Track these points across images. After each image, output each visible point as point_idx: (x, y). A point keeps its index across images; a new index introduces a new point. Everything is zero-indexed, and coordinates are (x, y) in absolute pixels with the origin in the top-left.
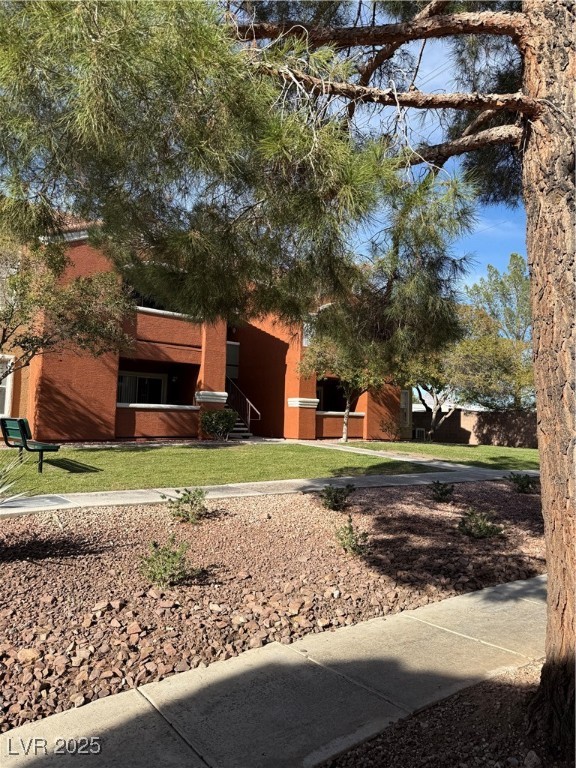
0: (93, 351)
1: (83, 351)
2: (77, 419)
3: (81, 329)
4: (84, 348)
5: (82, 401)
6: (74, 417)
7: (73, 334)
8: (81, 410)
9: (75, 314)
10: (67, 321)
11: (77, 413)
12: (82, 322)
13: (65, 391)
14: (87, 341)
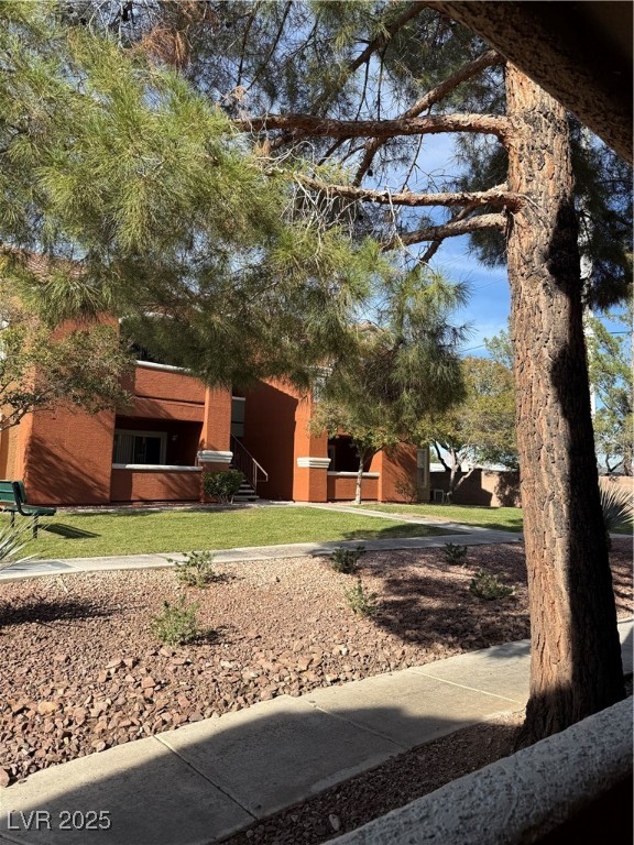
0: (88, 409)
1: (78, 409)
2: (69, 482)
3: (77, 386)
4: (79, 405)
5: (74, 462)
6: (65, 480)
7: (69, 390)
8: (73, 472)
9: (72, 370)
10: (62, 377)
11: (69, 475)
12: (78, 377)
13: (57, 452)
14: (83, 398)
